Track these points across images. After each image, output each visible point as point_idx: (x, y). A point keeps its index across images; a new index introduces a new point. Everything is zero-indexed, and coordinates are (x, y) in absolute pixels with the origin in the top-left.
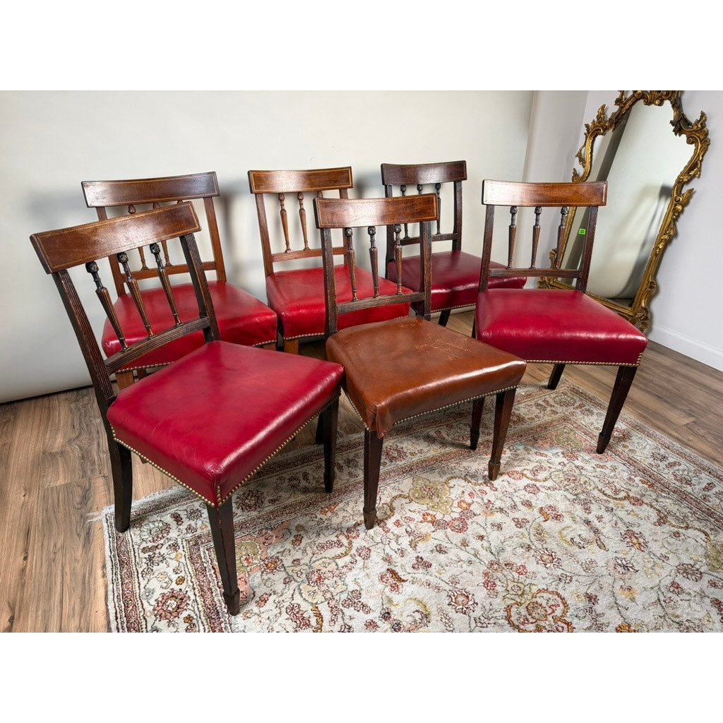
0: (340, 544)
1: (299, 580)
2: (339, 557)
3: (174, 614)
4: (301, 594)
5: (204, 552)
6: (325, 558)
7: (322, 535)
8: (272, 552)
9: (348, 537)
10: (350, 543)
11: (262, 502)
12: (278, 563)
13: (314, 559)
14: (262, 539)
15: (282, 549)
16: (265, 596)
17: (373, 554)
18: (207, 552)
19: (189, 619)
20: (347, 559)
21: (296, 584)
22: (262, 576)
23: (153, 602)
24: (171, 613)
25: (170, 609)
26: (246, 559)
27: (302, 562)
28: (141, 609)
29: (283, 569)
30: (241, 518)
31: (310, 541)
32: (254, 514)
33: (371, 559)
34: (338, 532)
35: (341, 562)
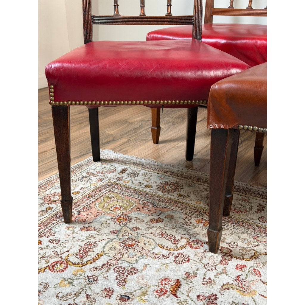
0: (176, 242)
1: (120, 236)
2: (162, 247)
3: (49, 202)
4: (108, 242)
5: (106, 191)
6: (154, 240)
7: (174, 230)
8: (133, 215)
9: (188, 243)
10: (182, 247)
11: (175, 192)
12: (126, 221)
13: (147, 235)
14: (141, 206)
15: (141, 218)
16: (92, 228)
17: (186, 265)
18: (108, 191)
19: (50, 208)
20: (165, 252)
21: (115, 237)
22: (109, 219)
23: (52, 192)
24: (49, 200)
25: (52, 199)
26: (117, 208)
27: (138, 231)
28: (44, 191)
29: (122, 225)
30: (151, 191)
31: (163, 227)
32: (160, 193)
33: (180, 265)
34: (187, 236)
35: (157, 250)
